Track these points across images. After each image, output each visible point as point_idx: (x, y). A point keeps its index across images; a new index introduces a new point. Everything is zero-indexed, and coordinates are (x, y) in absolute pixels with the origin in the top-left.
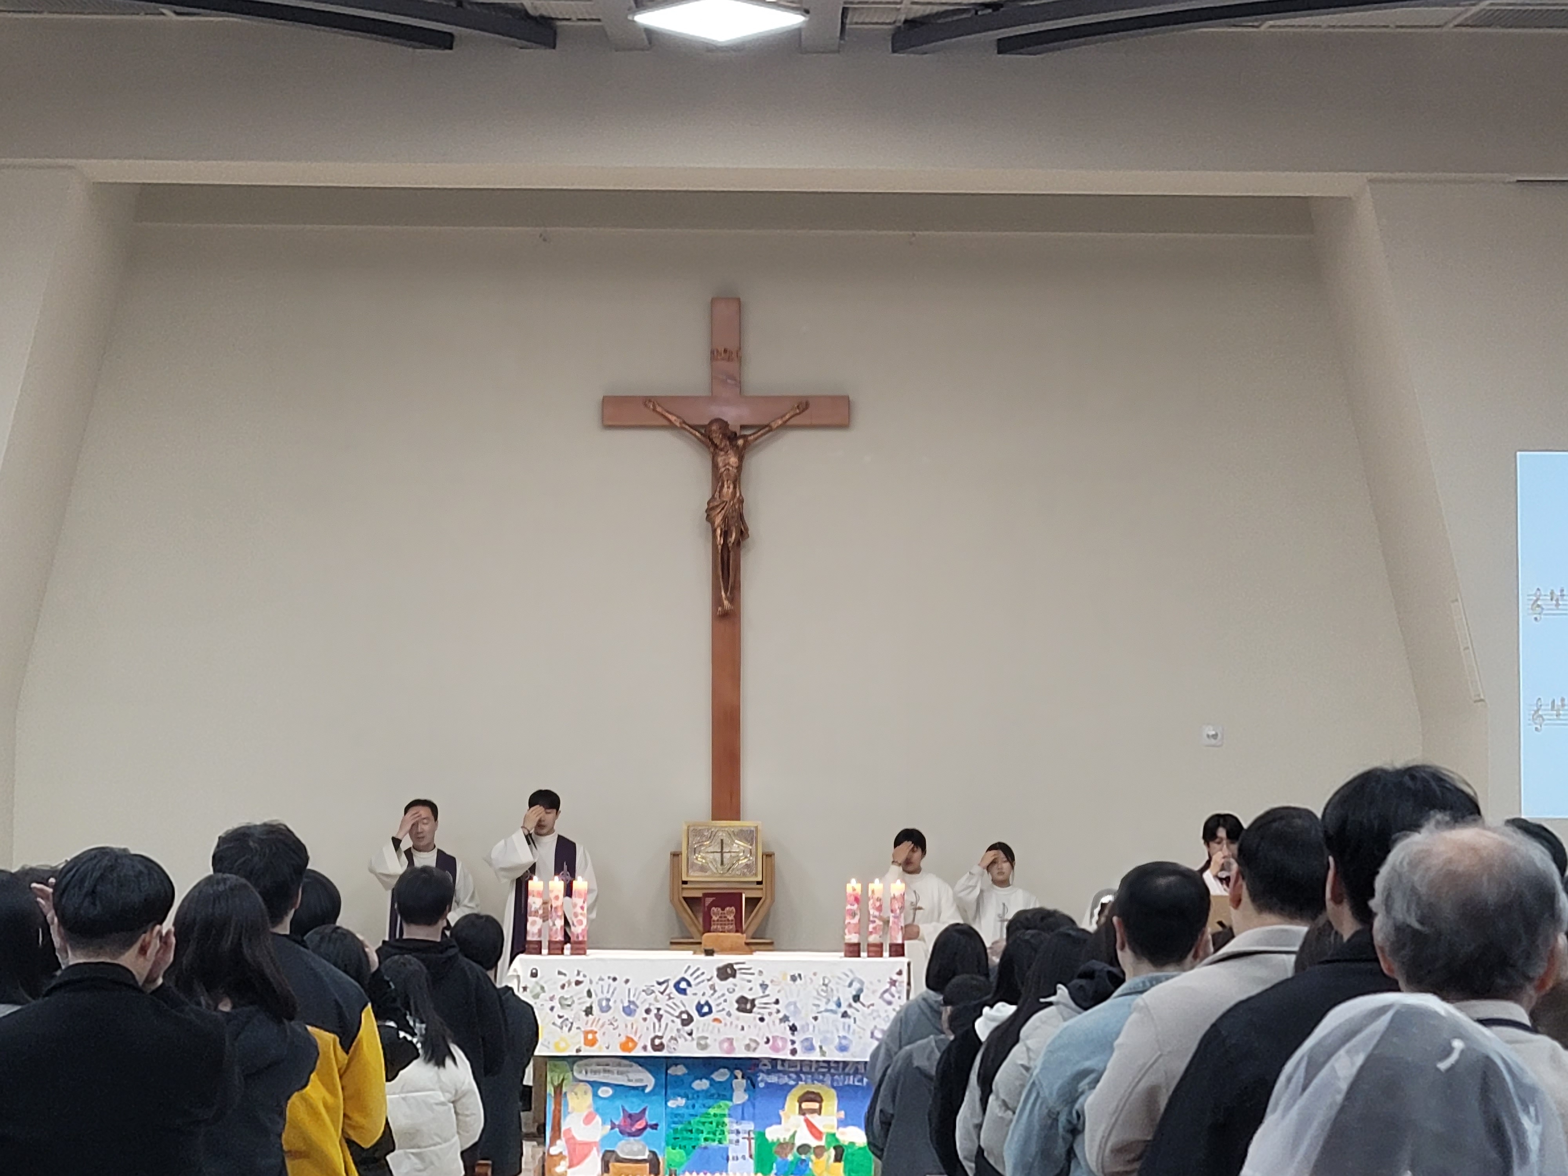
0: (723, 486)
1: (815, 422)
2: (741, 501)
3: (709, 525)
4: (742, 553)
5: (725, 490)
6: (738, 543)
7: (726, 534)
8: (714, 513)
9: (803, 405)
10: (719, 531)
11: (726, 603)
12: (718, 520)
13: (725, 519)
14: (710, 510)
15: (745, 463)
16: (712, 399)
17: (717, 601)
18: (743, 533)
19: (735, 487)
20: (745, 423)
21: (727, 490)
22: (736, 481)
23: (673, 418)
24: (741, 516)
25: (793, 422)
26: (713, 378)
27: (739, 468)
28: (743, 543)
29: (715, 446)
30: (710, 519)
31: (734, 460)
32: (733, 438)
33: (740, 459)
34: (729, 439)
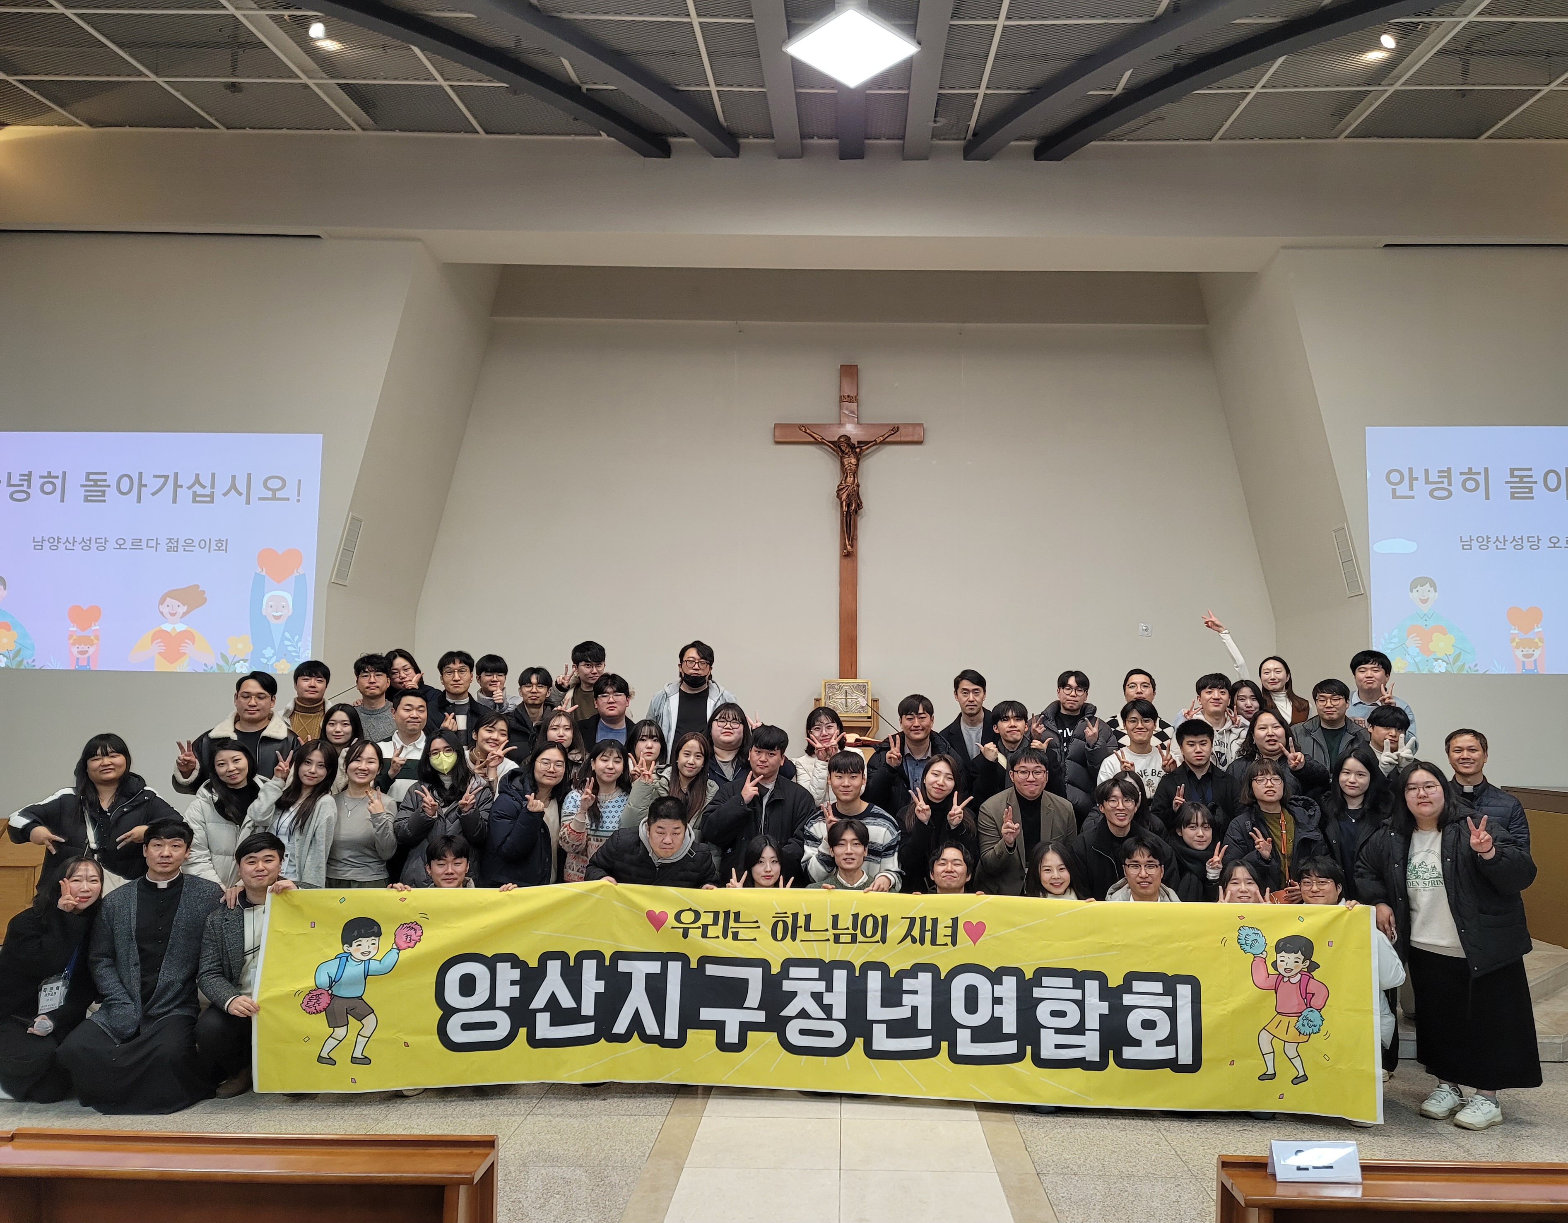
0: (847, 476)
1: (903, 440)
2: (858, 486)
3: (839, 500)
4: (858, 519)
5: (848, 479)
6: (856, 511)
7: (849, 505)
8: (841, 493)
9: (895, 430)
10: (844, 503)
11: (848, 547)
12: (844, 497)
13: (848, 495)
14: (839, 490)
15: (861, 463)
16: (840, 424)
17: (843, 546)
18: (859, 506)
19: (854, 477)
20: (861, 439)
21: (850, 480)
22: (855, 474)
23: (817, 437)
24: (858, 495)
25: (889, 440)
26: (841, 412)
27: (857, 465)
28: (859, 511)
29: (843, 452)
30: (839, 496)
31: (853, 461)
32: (853, 447)
33: (858, 460)
34: (851, 447)
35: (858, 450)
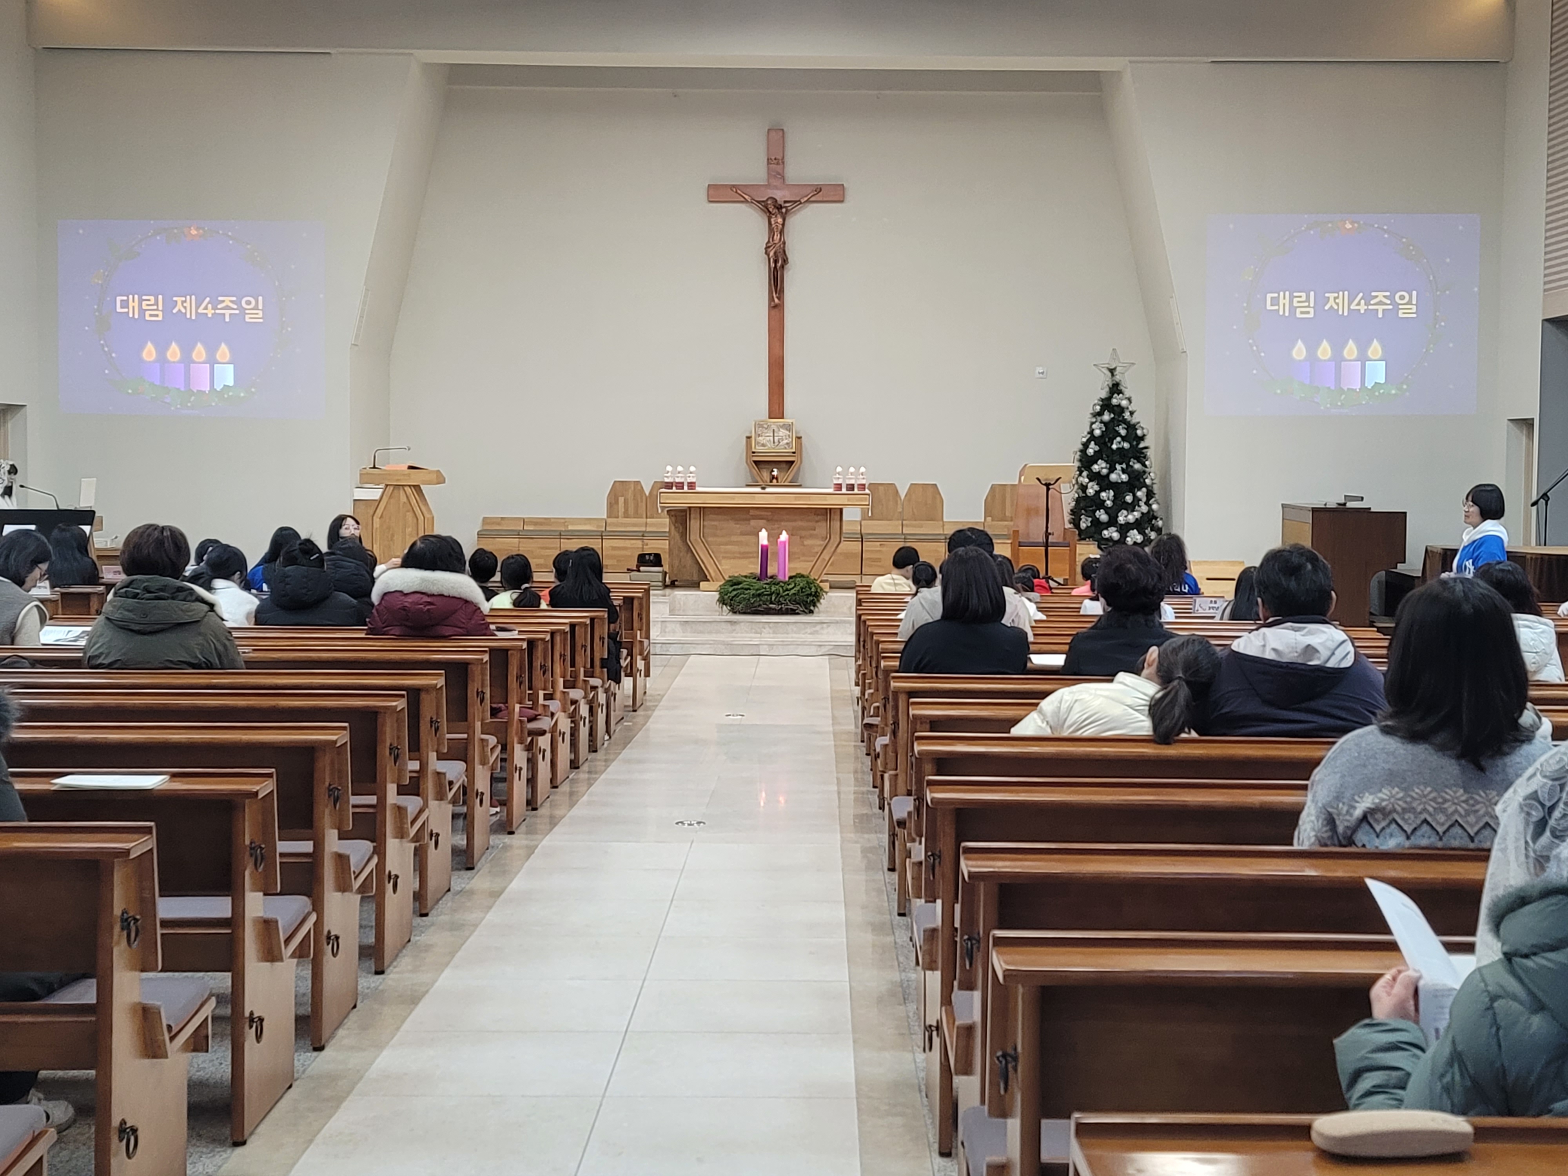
0: (774, 235)
1: (825, 199)
2: (784, 243)
3: (766, 256)
4: (785, 272)
5: (775, 237)
6: (783, 267)
7: (776, 262)
8: (769, 250)
9: (818, 190)
10: (772, 260)
11: (776, 300)
12: (772, 254)
13: (775, 253)
14: (767, 248)
15: (786, 222)
16: (768, 186)
17: (771, 299)
18: (785, 261)
19: (781, 235)
20: (786, 199)
21: (777, 237)
22: (782, 232)
23: (746, 197)
24: (784, 251)
25: (813, 199)
26: (768, 174)
27: (783, 225)
28: (786, 267)
29: (770, 212)
30: (767, 253)
31: (780, 220)
32: (780, 208)
33: (784, 220)
34: (778, 208)
35: (784, 210)
